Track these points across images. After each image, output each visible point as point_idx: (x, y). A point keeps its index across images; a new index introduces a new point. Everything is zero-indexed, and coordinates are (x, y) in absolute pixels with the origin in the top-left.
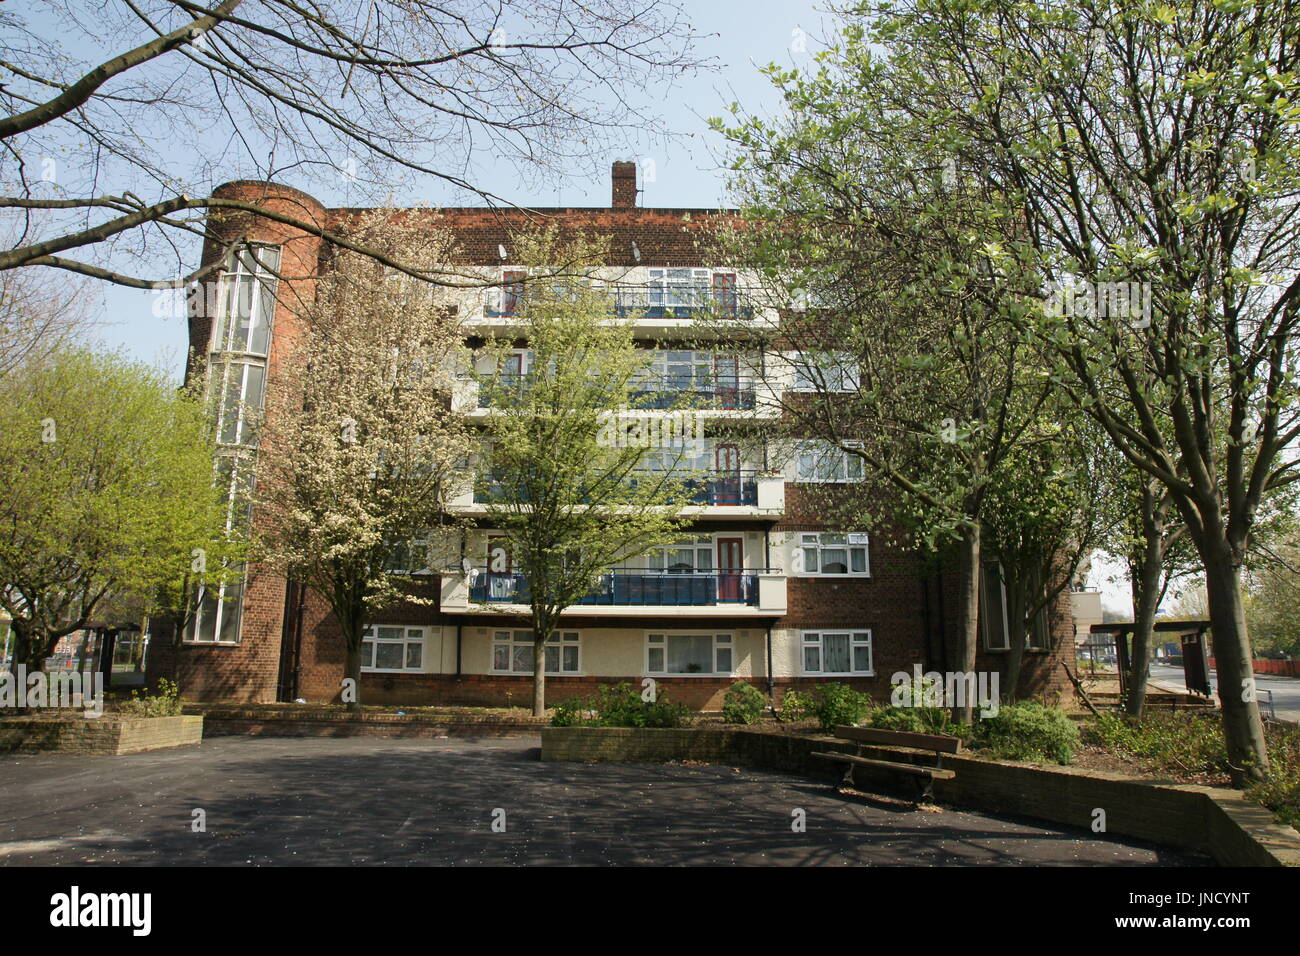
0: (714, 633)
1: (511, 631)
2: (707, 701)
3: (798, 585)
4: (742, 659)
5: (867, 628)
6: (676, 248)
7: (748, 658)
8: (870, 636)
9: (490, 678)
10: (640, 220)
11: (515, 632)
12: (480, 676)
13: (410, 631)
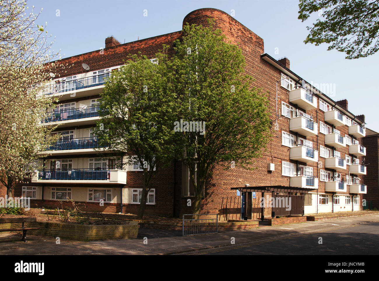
0: (106, 189)
1: (55, 188)
2: (104, 210)
3: (132, 174)
4: (114, 197)
5: (154, 188)
6: (101, 63)
7: (116, 197)
8: (154, 191)
9: (51, 201)
10: (91, 56)
11: (57, 188)
12: (48, 200)
13: (33, 188)
